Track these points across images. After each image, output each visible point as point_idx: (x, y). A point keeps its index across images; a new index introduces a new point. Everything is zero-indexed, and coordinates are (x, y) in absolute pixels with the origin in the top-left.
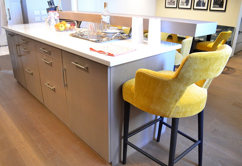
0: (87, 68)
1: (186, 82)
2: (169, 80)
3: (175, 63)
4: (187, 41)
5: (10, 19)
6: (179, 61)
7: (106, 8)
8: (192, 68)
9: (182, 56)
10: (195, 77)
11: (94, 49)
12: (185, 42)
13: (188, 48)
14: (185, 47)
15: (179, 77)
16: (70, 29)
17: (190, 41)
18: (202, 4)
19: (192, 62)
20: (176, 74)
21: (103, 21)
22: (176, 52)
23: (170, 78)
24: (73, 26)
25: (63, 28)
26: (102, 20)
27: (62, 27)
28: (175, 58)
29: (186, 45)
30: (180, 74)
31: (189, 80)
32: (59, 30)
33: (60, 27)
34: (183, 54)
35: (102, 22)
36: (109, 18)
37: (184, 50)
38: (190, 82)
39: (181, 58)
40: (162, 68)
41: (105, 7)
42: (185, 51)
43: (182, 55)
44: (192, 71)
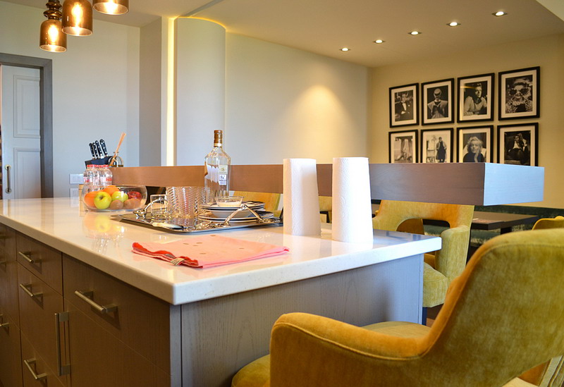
0: (116, 311)
1: (486, 372)
2: (408, 363)
3: (425, 299)
4: (456, 235)
5: (9, 190)
6: (438, 292)
7: (219, 145)
8: (507, 303)
9: (445, 279)
10: (525, 346)
11: (144, 247)
12: (450, 237)
13: (458, 253)
14: (452, 251)
15: (449, 346)
16: (125, 206)
17: (462, 234)
18: (478, 159)
19: (503, 275)
20: (433, 333)
21: (209, 181)
22: (425, 267)
23: (410, 354)
24: (137, 197)
25: (106, 202)
26: (206, 177)
27: (102, 198)
28: (424, 285)
29: (453, 246)
30: (454, 334)
31: (496, 358)
32: (95, 207)
33: (98, 199)
34: (448, 273)
35: (206, 182)
36: (226, 171)
37: (449, 259)
38: (505, 371)
39: (441, 284)
40: (382, 315)
41: (216, 142)
42: (453, 262)
43: (445, 274)
44: (506, 318)
